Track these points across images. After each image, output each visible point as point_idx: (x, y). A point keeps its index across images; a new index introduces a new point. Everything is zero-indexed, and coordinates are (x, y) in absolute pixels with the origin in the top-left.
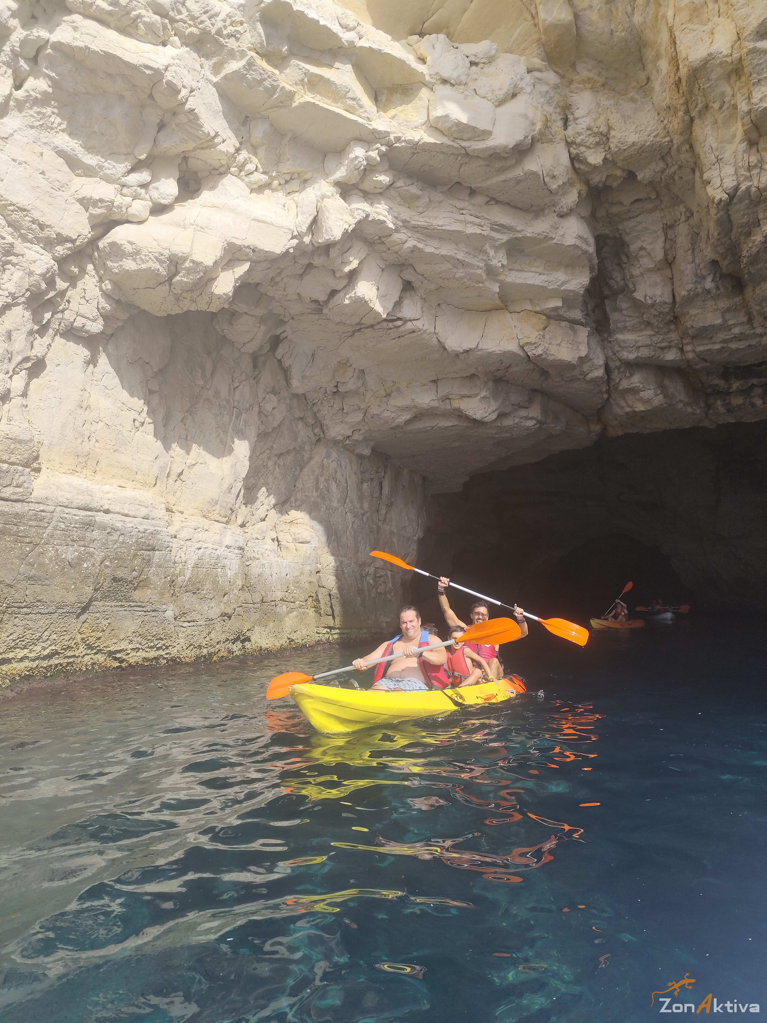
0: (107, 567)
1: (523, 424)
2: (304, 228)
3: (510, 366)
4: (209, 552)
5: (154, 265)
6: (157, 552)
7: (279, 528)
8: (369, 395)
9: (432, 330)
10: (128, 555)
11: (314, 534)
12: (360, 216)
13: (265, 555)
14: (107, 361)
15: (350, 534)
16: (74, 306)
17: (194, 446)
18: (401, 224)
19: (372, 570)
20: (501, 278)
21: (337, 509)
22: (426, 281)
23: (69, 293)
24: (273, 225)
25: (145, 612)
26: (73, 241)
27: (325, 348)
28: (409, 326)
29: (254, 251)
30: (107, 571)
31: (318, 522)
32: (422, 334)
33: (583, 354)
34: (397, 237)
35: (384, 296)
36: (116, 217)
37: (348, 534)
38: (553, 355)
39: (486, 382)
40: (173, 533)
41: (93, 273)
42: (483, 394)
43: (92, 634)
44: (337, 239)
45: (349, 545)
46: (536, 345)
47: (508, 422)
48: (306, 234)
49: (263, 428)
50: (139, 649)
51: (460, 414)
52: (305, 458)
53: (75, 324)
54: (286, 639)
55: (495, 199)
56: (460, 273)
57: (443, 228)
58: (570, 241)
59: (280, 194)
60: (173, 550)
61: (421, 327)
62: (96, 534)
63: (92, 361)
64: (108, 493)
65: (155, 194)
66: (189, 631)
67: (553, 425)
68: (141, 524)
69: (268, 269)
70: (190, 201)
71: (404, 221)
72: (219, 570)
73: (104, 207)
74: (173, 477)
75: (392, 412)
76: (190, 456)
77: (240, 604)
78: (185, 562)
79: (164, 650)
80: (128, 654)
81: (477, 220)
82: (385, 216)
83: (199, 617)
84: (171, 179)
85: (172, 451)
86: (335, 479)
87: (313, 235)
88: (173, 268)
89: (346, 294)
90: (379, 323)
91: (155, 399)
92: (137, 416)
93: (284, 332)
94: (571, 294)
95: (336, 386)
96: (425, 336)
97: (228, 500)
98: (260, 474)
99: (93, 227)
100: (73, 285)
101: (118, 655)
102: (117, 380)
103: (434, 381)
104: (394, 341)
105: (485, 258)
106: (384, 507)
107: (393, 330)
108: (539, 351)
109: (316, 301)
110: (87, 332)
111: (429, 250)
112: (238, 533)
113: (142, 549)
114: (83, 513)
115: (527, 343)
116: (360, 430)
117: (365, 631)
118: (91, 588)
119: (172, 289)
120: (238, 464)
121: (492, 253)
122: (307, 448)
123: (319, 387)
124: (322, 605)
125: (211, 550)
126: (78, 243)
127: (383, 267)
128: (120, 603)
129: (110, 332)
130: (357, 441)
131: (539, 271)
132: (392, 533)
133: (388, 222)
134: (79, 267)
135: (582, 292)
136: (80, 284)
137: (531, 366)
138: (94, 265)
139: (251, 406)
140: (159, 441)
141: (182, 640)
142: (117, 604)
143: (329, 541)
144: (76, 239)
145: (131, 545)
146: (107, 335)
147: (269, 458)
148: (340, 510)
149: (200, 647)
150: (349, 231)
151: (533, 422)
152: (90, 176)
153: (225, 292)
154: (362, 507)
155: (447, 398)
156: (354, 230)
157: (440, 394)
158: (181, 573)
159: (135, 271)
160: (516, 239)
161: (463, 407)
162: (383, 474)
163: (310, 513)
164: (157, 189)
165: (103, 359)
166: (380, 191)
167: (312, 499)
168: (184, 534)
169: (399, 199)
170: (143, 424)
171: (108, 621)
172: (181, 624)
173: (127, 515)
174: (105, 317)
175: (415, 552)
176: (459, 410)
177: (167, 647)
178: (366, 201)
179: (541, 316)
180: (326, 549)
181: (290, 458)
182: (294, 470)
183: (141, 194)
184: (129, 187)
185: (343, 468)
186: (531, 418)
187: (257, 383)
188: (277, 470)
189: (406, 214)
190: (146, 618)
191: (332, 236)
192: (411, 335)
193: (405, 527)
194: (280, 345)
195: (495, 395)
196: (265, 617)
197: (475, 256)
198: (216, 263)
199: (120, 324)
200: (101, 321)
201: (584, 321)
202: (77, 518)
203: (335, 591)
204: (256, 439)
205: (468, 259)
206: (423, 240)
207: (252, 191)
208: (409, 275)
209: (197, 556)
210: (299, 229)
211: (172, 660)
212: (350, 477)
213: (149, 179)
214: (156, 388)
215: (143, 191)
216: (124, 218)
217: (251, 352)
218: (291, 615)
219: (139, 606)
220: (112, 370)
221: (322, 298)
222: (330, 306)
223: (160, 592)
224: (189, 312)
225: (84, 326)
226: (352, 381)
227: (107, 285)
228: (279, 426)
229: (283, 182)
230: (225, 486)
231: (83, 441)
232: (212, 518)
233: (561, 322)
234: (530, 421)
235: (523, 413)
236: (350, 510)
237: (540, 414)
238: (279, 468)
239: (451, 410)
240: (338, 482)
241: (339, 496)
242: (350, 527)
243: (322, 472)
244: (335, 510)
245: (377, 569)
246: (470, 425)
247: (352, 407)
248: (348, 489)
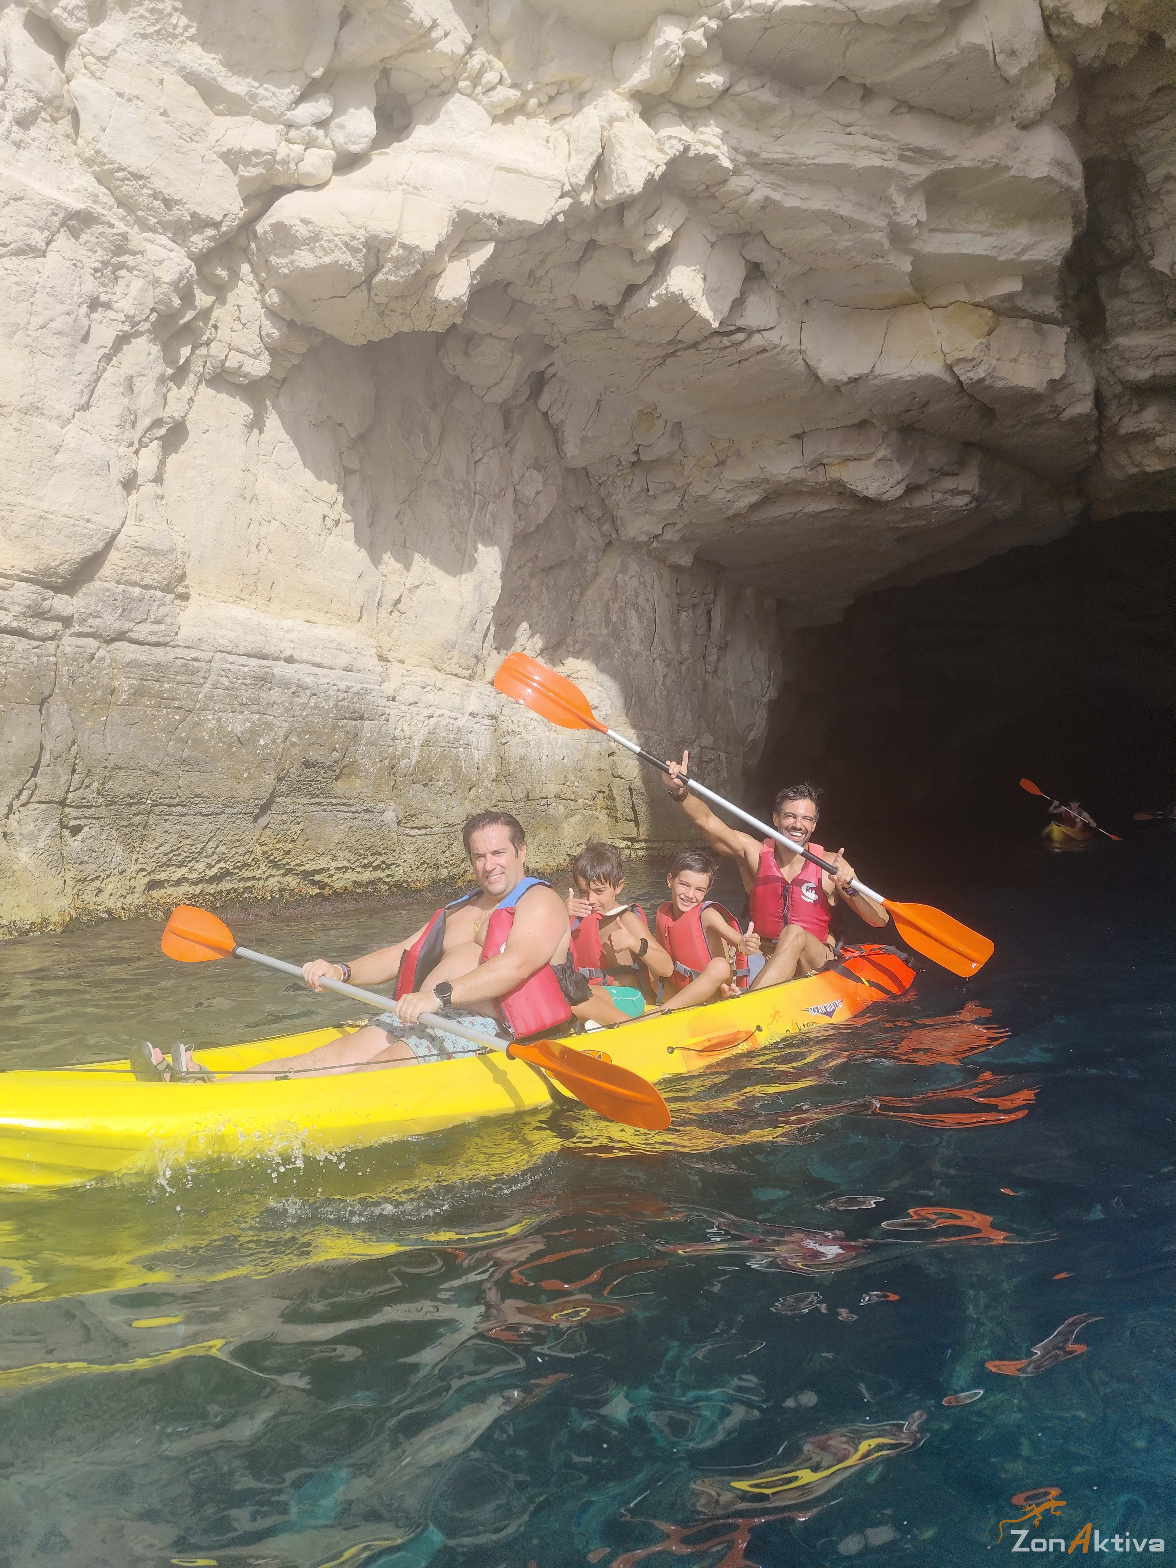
0: (294, 744)
1: (947, 503)
2: (581, 179)
3: (928, 402)
4: (444, 723)
5: (343, 256)
6: (367, 722)
8: (689, 464)
9: (796, 346)
10: (325, 727)
11: (603, 694)
12: (673, 149)
13: (530, 728)
14: (278, 423)
15: (661, 693)
16: (224, 333)
17: (417, 557)
18: (743, 159)
20: (917, 246)
21: (639, 654)
22: (787, 261)
23: (215, 314)
24: (531, 175)
25: (353, 813)
26: (217, 225)
27: (618, 388)
28: (757, 340)
29: (500, 222)
30: (295, 751)
31: (610, 676)
32: (778, 354)
33: (1057, 375)
34: (736, 184)
35: (716, 291)
36: (280, 181)
37: (657, 694)
38: (1004, 379)
39: (886, 433)
40: (390, 692)
41: (251, 277)
42: (880, 454)
43: (278, 846)
44: (636, 192)
45: (659, 711)
46: (973, 362)
47: (922, 500)
48: (585, 188)
49: (521, 525)
50: (347, 868)
51: (841, 490)
52: (588, 574)
53: (227, 364)
54: (565, 857)
55: (906, 102)
56: (845, 241)
57: (816, 161)
58: (1039, 170)
59: (541, 122)
60: (392, 719)
61: (777, 341)
62: (275, 694)
63: (257, 424)
64: (289, 631)
65: (339, 137)
66: (420, 842)
67: (999, 503)
68: (342, 679)
69: (523, 253)
70: (396, 145)
71: (749, 155)
72: (462, 750)
73: (261, 163)
74: (387, 607)
75: (728, 491)
76: (411, 573)
77: (494, 803)
78: (410, 738)
79: (383, 870)
80: (331, 876)
81: (876, 144)
82: (717, 147)
83: (434, 821)
84: (365, 109)
85: (383, 566)
86: (636, 607)
87: (596, 189)
88: (372, 260)
89: (651, 291)
90: (706, 338)
91: (355, 482)
92: (327, 511)
93: (552, 365)
94: (1038, 268)
95: (637, 452)
96: (784, 357)
97: (471, 642)
98: (518, 601)
99: (246, 200)
100: (221, 300)
101: (317, 878)
102: (295, 454)
103: (798, 436)
104: (732, 369)
105: (889, 211)
106: (715, 650)
107: (732, 349)
108: (981, 373)
109: (602, 308)
110: (245, 376)
111: (791, 202)
112: (488, 693)
113: (345, 718)
114: (254, 662)
115: (959, 361)
116: (675, 524)
118: (272, 776)
119: (373, 296)
120: (485, 585)
121: (899, 201)
122: (591, 557)
123: (608, 456)
124: (619, 806)
125: (448, 720)
126: (224, 228)
127: (713, 239)
128: (316, 800)
129: (280, 375)
130: (670, 542)
131: (982, 229)
132: (727, 692)
133: (721, 157)
134: (229, 269)
135: (1058, 264)
136: (231, 297)
137: (965, 401)
138: (252, 265)
139: (502, 489)
140: (363, 550)
141: (410, 856)
142: (312, 801)
143: (628, 706)
144: (221, 222)
145: (328, 712)
146: (276, 381)
147: (532, 575)
148: (644, 656)
149: (437, 866)
150: (657, 178)
151: (966, 499)
152: (238, 114)
153: (455, 295)
154: (679, 651)
155: (819, 464)
156: (663, 176)
157: (808, 458)
158: (405, 754)
159: (314, 268)
160: (943, 173)
161: (845, 478)
162: (712, 596)
163: (596, 662)
164: (342, 127)
165: (273, 420)
166: (708, 102)
167: (600, 639)
168: (406, 695)
169: (739, 115)
170: (337, 522)
171: (300, 826)
172: (407, 831)
173: (319, 666)
174: (273, 351)
175: (765, 723)
176: (839, 483)
177: (388, 866)
178: (684, 122)
179: (985, 311)
180: (623, 719)
181: (564, 574)
182: (570, 593)
183: (317, 138)
184: (298, 127)
185: (649, 588)
186: (963, 492)
187: (511, 452)
188: (545, 595)
189: (752, 140)
190: (356, 822)
191: (629, 186)
192: (759, 357)
193: (748, 682)
194: (546, 388)
195: (901, 455)
196: (533, 822)
197: (870, 209)
198: (439, 246)
199: (296, 362)
200: (266, 357)
201: (1059, 316)
202: (246, 669)
203: (638, 784)
204: (510, 544)
205: (859, 215)
206: (780, 186)
207: (495, 119)
208: (757, 253)
209: (427, 729)
210: (573, 180)
211: (396, 885)
212: (659, 602)
213: (329, 110)
214: (356, 465)
215: (321, 133)
216: (293, 181)
217: (500, 400)
218: (572, 819)
219: (344, 805)
220: (286, 438)
221: (612, 300)
222: (626, 313)
223: (374, 784)
224: (400, 335)
225: (241, 366)
226: (662, 442)
227: (273, 297)
228: (547, 521)
229: (545, 99)
230: (466, 620)
231: (249, 552)
232: (448, 669)
233: (1020, 320)
234: (960, 497)
235: (949, 483)
236: (660, 655)
237: (977, 485)
238: (547, 590)
239: (827, 484)
240: (640, 610)
241: (643, 633)
242: (660, 683)
243: (616, 595)
244: (636, 656)
245: (703, 750)
246: (858, 507)
247: (662, 486)
248: (657, 621)
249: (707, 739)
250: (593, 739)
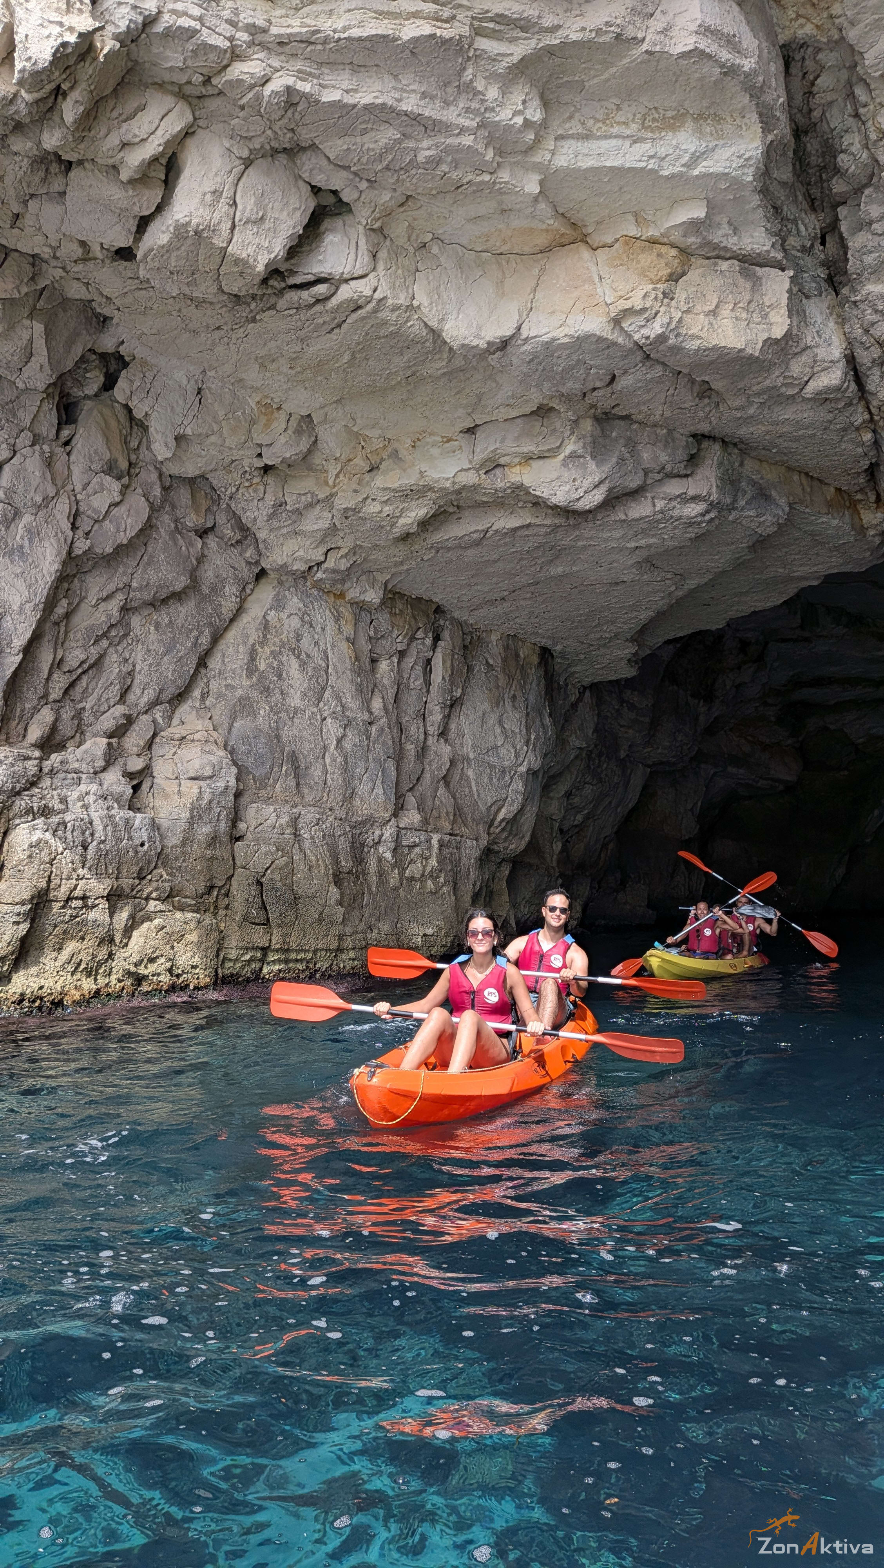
1: (676, 513)
3: (613, 378)
7: (157, 750)
8: (333, 469)
9: (403, 300)
11: (225, 761)
15: (336, 760)
18: (244, 36)
19: (389, 832)
20: (539, 158)
21: (297, 710)
22: (367, 186)
27: (215, 371)
28: (345, 292)
32: (375, 311)
33: (778, 333)
34: (241, 70)
37: (330, 760)
38: (698, 337)
39: (576, 421)
42: (569, 449)
45: (329, 782)
46: (647, 314)
49: (85, 544)
51: (527, 497)
52: (224, 610)
56: (426, 149)
57: (348, 34)
58: (684, 42)
61: (368, 292)
67: (753, 514)
75: (386, 502)
86: (296, 652)
89: (162, 222)
93: (121, 341)
94: (725, 185)
95: (260, 455)
96: (384, 314)
103: (471, 431)
104: (333, 336)
105: (477, 105)
106: (441, 707)
107: (318, 308)
108: (656, 328)
111: (329, 95)
115: (627, 313)
116: (339, 548)
117: (352, 954)
121: (490, 90)
123: (228, 461)
124: (240, 905)
127: (243, 154)
130: (334, 571)
131: (628, 132)
135: (750, 178)
137: (660, 371)
139: (49, 499)
147: (125, 609)
148: (308, 714)
151: (700, 507)
154: (366, 708)
155: (493, 465)
157: (479, 457)
160: (546, 50)
161: (527, 481)
162: (429, 642)
167: (239, 692)
175: (520, 798)
176: (519, 489)
179: (664, 249)
181: (183, 612)
185: (318, 629)
186: (695, 499)
187: (71, 453)
188: (153, 636)
192: (355, 316)
193: (496, 747)
195: (599, 451)
197: (447, 102)
201: (779, 256)
203: (273, 876)
205: (433, 111)
206: (312, 74)
208: (320, 173)
212: (333, 646)
221: (127, 240)
222: (141, 254)
226: (283, 439)
233: (720, 261)
234: (693, 505)
235: (674, 487)
236: (334, 713)
237: (714, 489)
238: (157, 629)
239: (509, 491)
240: (303, 656)
241: (306, 685)
242: (333, 747)
243: (265, 636)
244: (295, 713)
245: (403, 832)
246: (557, 521)
247: (303, 498)
248: (330, 670)
249: (412, 817)
250: (200, 817)
